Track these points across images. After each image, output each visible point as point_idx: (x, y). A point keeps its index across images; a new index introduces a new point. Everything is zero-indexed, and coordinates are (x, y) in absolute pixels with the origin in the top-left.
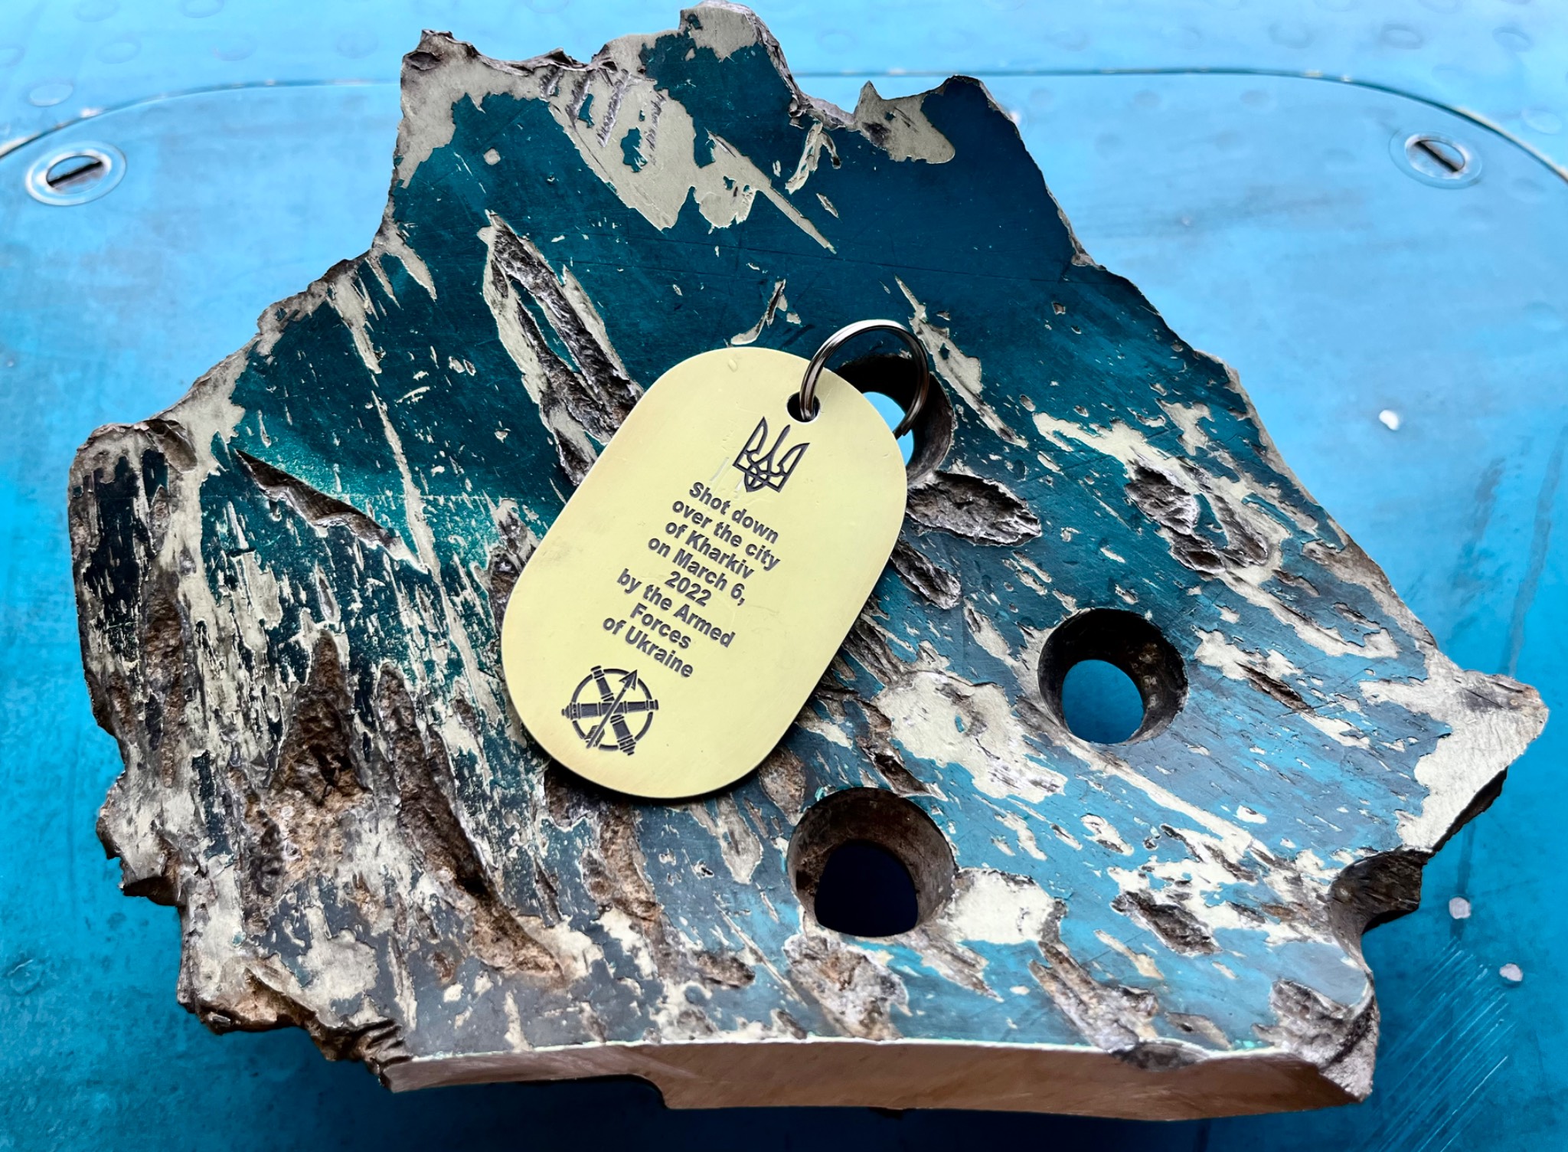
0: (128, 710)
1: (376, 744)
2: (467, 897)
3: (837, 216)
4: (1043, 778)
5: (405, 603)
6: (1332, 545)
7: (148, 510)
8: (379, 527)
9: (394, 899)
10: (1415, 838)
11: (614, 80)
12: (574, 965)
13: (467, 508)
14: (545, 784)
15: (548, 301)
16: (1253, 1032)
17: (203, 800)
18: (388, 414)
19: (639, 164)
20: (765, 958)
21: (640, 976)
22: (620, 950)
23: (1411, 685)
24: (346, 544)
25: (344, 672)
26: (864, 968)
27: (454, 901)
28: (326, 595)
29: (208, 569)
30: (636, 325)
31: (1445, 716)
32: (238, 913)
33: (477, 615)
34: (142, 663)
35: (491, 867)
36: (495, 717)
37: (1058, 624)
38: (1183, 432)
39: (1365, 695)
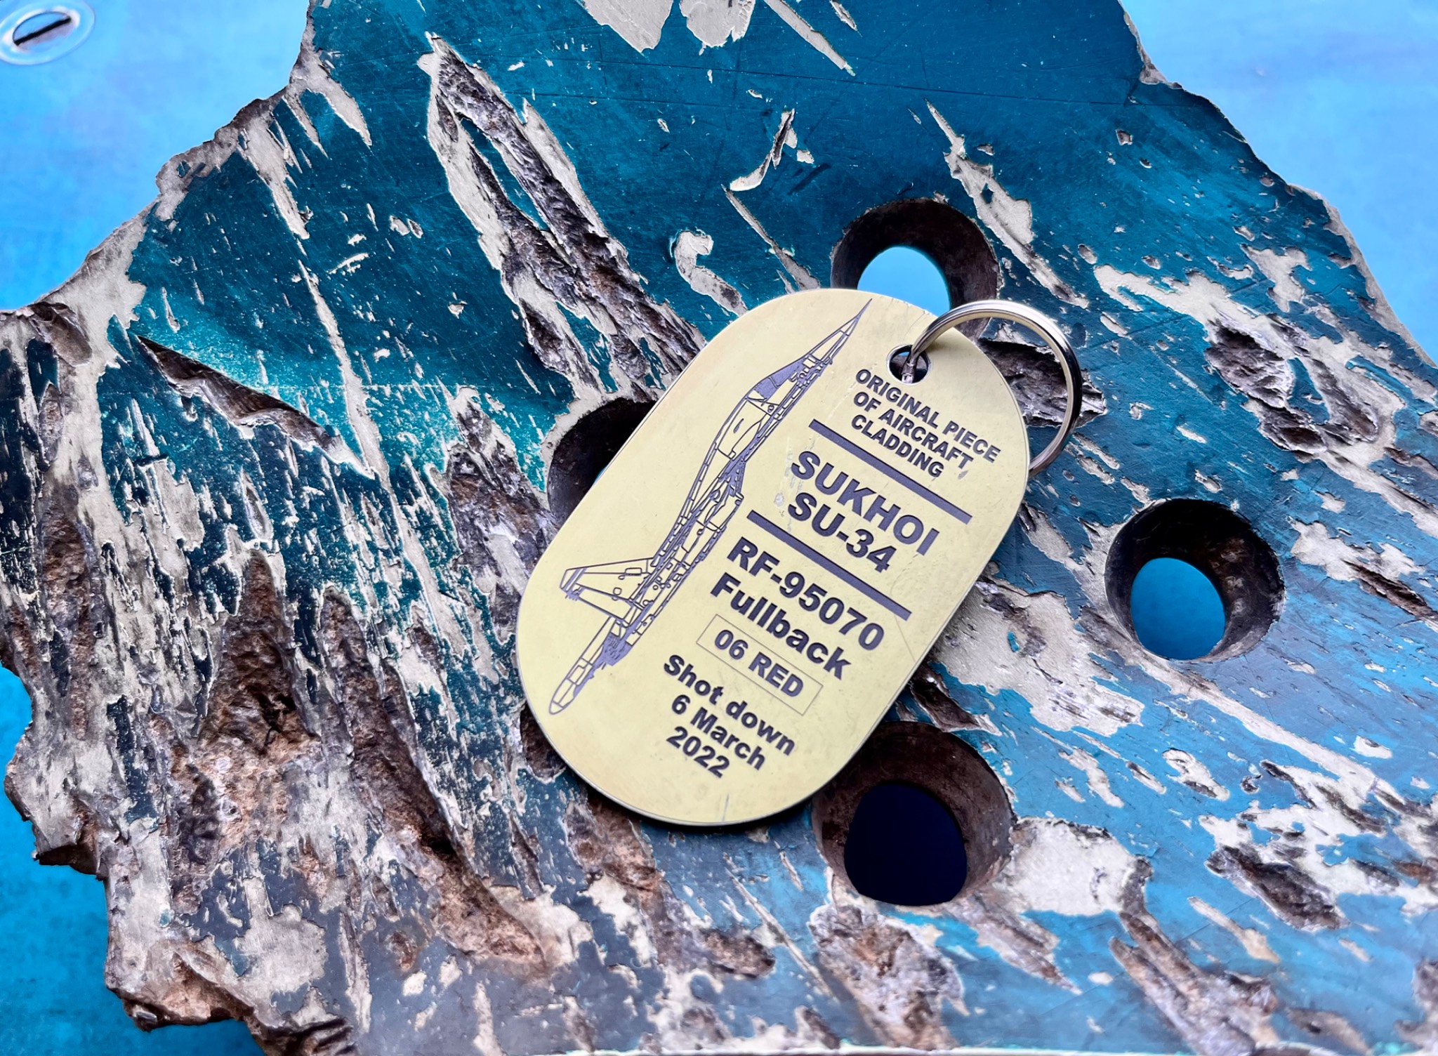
0: (31, 650)
1: (322, 682)
2: (434, 862)
3: (854, 27)
4: (1115, 705)
5: (349, 515)
7: (36, 413)
8: (315, 425)
9: (348, 867)
12: (558, 948)
13: (418, 398)
14: (521, 727)
15: (507, 144)
16: (1395, 1028)
17: (121, 753)
18: (320, 288)
20: (787, 937)
21: (637, 963)
22: (613, 930)
24: (277, 446)
25: (280, 598)
26: (908, 949)
27: (418, 868)
28: (256, 508)
29: (112, 481)
30: (614, 169)
32: (165, 887)
33: (435, 526)
34: (42, 594)
35: (459, 828)
36: (460, 647)
37: (1127, 519)
38: (1274, 284)
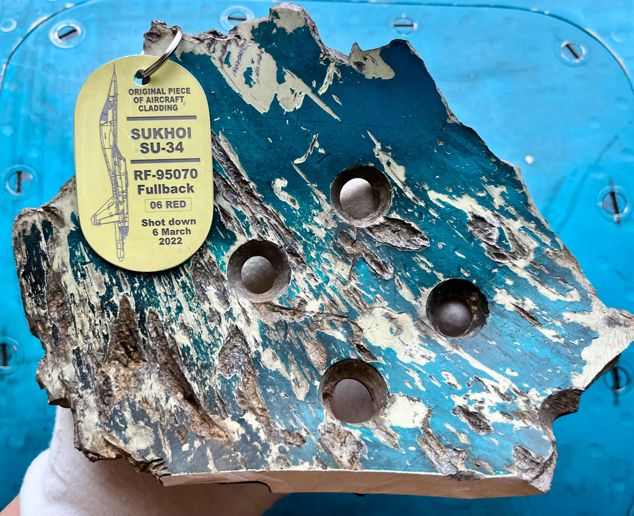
0: (44, 329)
1: (148, 342)
2: (189, 406)
3: (341, 104)
4: (426, 354)
5: (157, 283)
6: (556, 249)
7: (46, 246)
9: (159, 407)
10: (578, 383)
11: (240, 44)
12: (234, 435)
14: (219, 359)
16: (504, 467)
17: (78, 367)
19: (252, 83)
20: (310, 433)
21: (260, 441)
22: (252, 430)
23: (584, 314)
25: (133, 313)
26: (350, 438)
27: (184, 408)
28: (124, 281)
29: (73, 271)
30: (252, 156)
31: (597, 328)
32: (96, 413)
33: (188, 287)
34: (49, 310)
35: (198, 394)
36: (197, 330)
37: (435, 286)
38: (494, 199)
39: (564, 319)
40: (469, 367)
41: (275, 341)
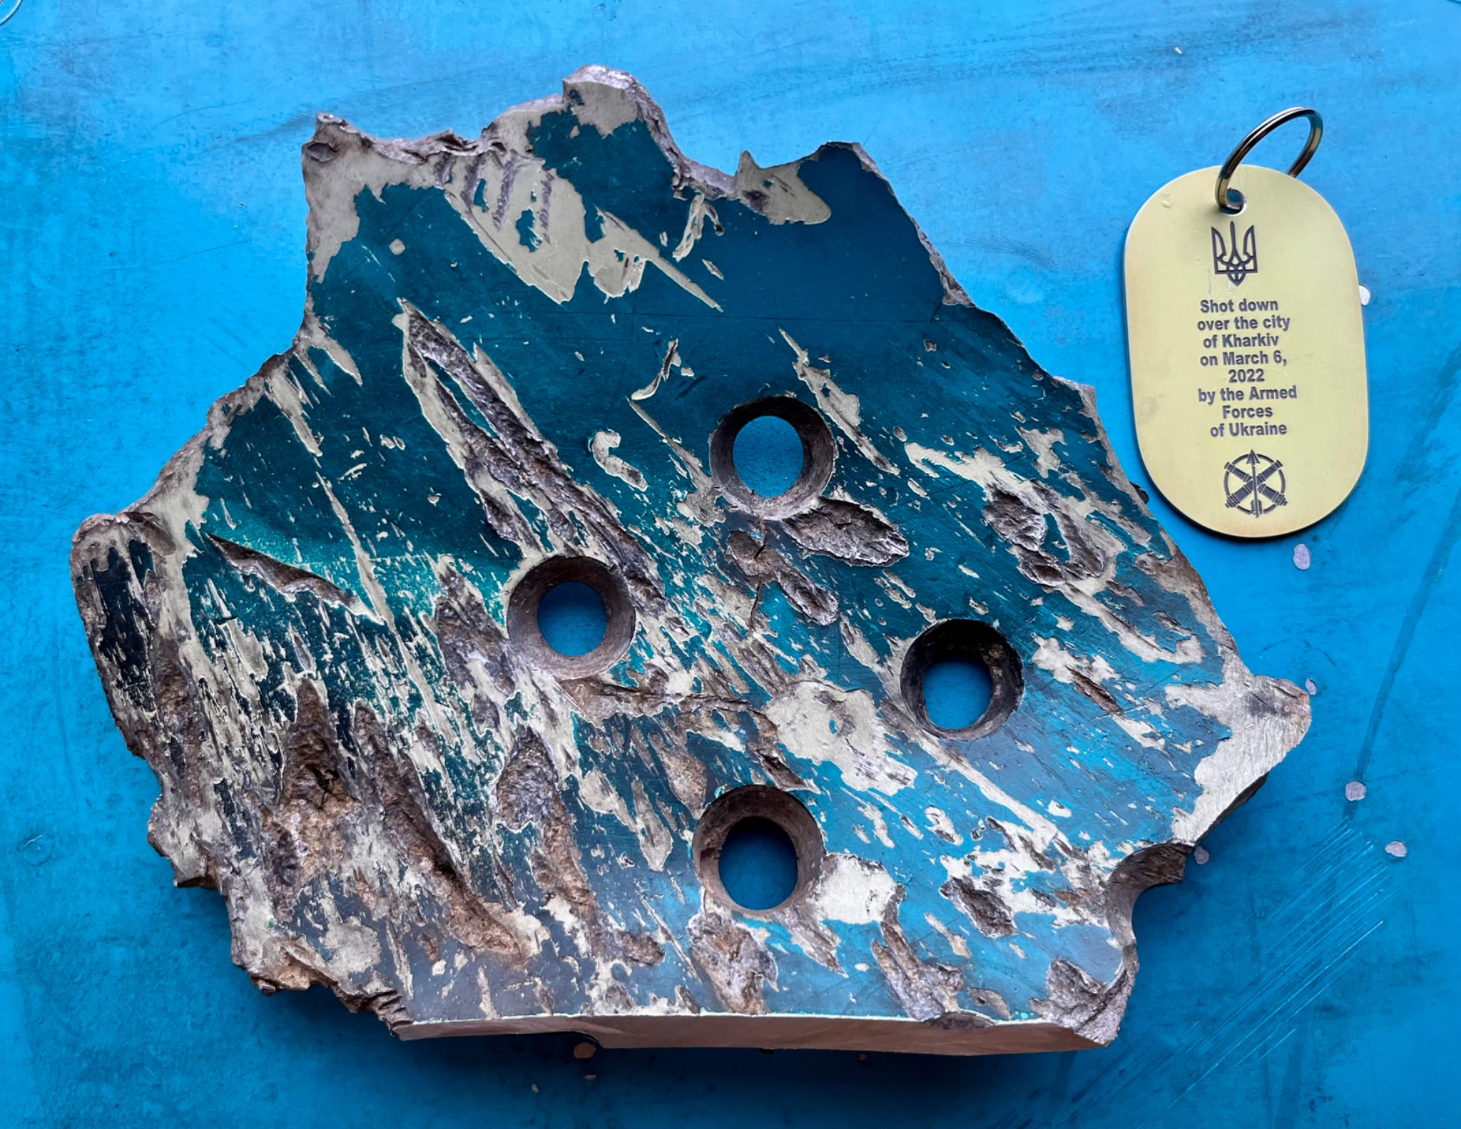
0: (155, 747)
1: (358, 765)
2: (444, 884)
3: (722, 278)
4: (899, 773)
5: (368, 651)
6: (1161, 556)
7: (141, 591)
8: (338, 590)
9: (387, 890)
10: (1184, 833)
11: (504, 161)
12: (528, 944)
13: (410, 566)
14: (497, 794)
15: (463, 376)
16: (1029, 1004)
17: (227, 815)
18: (333, 491)
19: (534, 243)
20: (673, 937)
21: (578, 955)
22: (562, 931)
23: (1207, 688)
24: (312, 606)
25: (325, 710)
26: (748, 944)
27: (434, 889)
28: (302, 649)
29: (201, 636)
30: (545, 391)
31: (1229, 719)
32: (268, 904)
33: (429, 656)
34: (160, 712)
35: (460, 863)
36: (452, 740)
37: (919, 634)
38: (1038, 457)
39: (1168, 699)
40: (979, 799)
41: (606, 757)
